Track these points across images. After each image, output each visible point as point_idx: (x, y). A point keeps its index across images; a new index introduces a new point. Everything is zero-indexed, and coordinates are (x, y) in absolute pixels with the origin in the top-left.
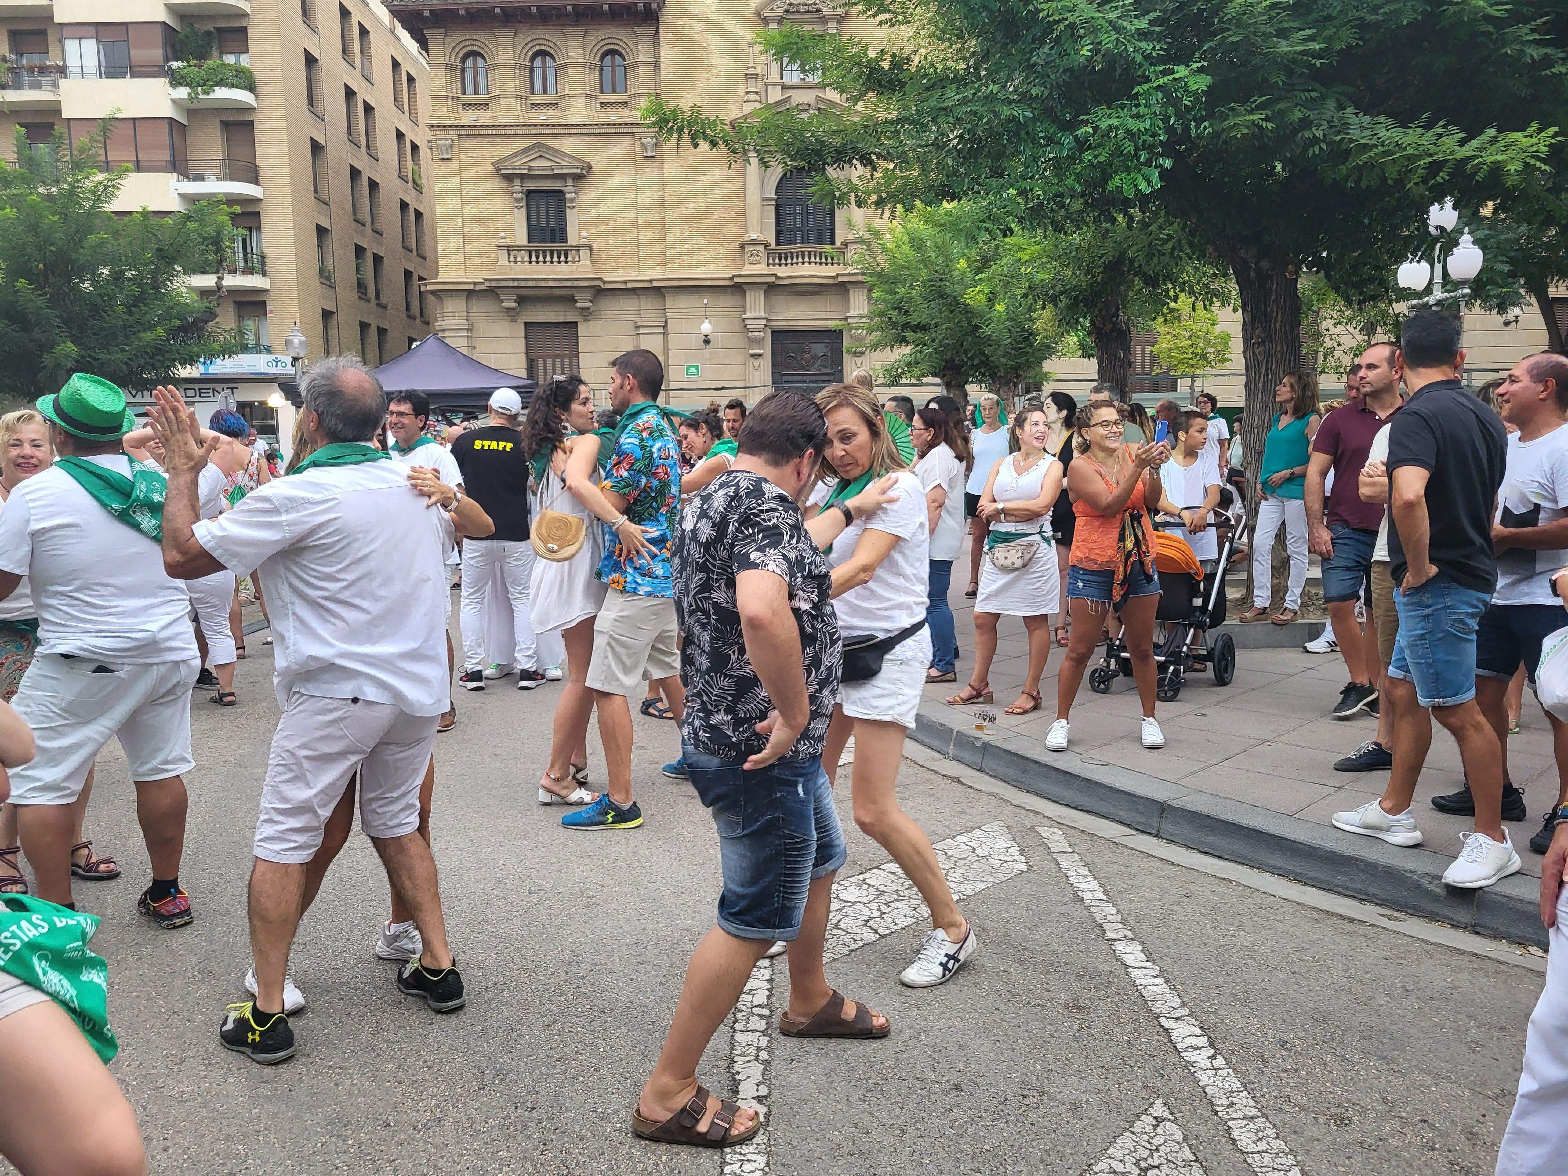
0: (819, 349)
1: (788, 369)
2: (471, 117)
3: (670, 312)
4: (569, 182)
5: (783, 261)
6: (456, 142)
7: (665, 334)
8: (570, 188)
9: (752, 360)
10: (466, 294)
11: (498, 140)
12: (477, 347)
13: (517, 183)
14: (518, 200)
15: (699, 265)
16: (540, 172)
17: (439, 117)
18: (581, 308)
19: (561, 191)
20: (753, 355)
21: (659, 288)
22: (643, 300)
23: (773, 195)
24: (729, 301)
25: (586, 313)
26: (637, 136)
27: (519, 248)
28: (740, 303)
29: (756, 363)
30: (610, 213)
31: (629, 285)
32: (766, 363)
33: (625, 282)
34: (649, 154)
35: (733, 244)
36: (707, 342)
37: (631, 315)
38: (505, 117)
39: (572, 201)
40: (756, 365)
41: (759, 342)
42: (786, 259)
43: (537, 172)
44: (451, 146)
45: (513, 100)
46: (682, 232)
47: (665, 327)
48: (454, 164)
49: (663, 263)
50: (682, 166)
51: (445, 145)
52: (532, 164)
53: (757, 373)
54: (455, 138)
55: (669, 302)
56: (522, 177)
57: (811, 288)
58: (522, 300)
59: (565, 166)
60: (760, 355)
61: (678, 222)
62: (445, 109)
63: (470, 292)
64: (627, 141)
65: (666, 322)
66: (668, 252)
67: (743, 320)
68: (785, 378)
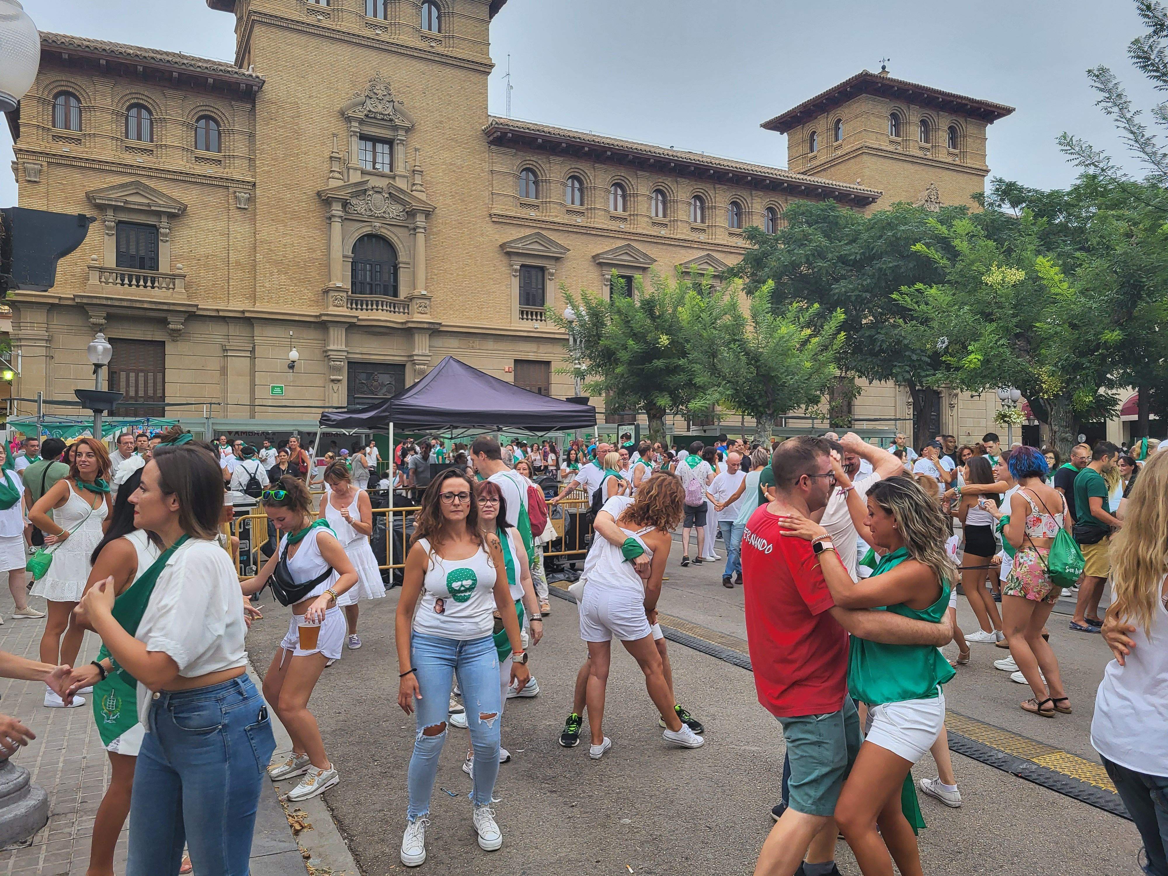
0: (385, 379)
1: (362, 393)
2: (64, 148)
3: (258, 340)
4: (164, 219)
5: (359, 307)
6: (45, 169)
7: (253, 358)
8: (164, 224)
9: (331, 384)
10: (48, 307)
11: (91, 173)
12: (56, 356)
13: (110, 213)
14: (109, 228)
15: (286, 303)
16: (136, 207)
17: (28, 143)
18: (172, 330)
19: (155, 226)
20: (333, 381)
21: (249, 319)
22: (232, 327)
23: (350, 253)
24: (312, 334)
25: (176, 335)
26: (231, 190)
27: (110, 271)
28: (321, 337)
29: (335, 387)
30: (202, 251)
31: (221, 314)
32: (343, 388)
33: (218, 311)
34: (243, 206)
35: (317, 289)
36: (292, 366)
37: (220, 339)
38: (101, 154)
39: (166, 235)
40: (335, 389)
41: (338, 370)
42: (362, 306)
43: (132, 206)
44: (40, 171)
45: (109, 141)
46: (271, 274)
47: (253, 351)
48: (41, 189)
49: (254, 298)
50: (273, 220)
51: (33, 169)
52: (129, 199)
53: (335, 395)
54: (45, 164)
55: (257, 331)
56: (116, 208)
57: (382, 330)
58: (109, 317)
59: (160, 204)
60: (339, 381)
61: (268, 266)
62: (35, 137)
63: (52, 305)
64: (221, 191)
65: (254, 348)
66: (258, 289)
67: (326, 351)
68: (357, 401)
